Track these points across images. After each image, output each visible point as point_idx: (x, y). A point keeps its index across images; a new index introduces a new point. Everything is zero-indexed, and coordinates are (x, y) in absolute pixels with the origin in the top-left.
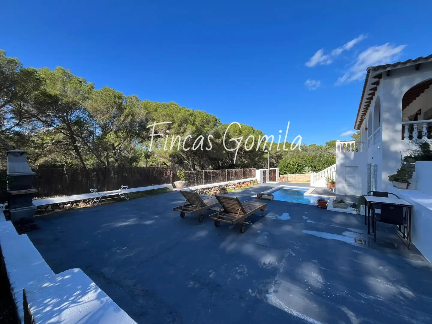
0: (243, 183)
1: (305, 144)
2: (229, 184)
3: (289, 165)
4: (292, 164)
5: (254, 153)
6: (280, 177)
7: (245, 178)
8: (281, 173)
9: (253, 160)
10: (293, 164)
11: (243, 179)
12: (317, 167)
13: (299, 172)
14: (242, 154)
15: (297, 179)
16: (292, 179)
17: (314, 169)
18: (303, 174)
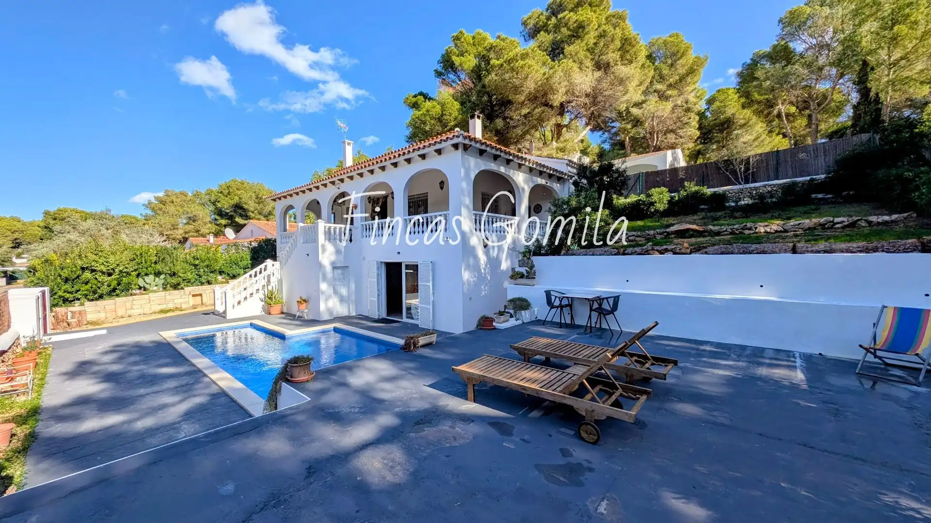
4: (101, 272)
6: (52, 314)
13: (123, 291)
15: (120, 313)
16: (102, 315)
17: (170, 280)
18: (134, 295)
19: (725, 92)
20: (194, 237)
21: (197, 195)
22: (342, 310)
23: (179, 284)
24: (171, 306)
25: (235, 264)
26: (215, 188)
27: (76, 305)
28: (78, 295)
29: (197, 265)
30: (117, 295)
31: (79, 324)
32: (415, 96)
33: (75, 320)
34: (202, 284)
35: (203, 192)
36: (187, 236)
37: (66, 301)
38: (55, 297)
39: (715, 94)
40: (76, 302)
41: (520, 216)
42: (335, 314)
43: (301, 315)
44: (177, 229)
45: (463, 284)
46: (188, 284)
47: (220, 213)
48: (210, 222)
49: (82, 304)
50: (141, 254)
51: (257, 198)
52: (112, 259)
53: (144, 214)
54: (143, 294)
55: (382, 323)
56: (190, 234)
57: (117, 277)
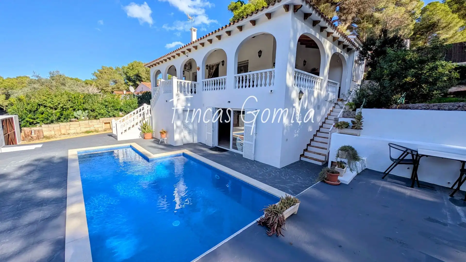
6: (21, 131)
8: (23, 124)
12: (96, 110)
13: (65, 119)
15: (63, 131)
16: (53, 133)
17: (92, 113)
18: (72, 122)
19: (435, 5)
20: (117, 91)
21: (117, 69)
22: (189, 139)
23: (97, 116)
24: (92, 129)
25: (129, 106)
26: (126, 66)
27: (37, 126)
28: (38, 120)
29: (107, 105)
30: (62, 121)
31: (38, 138)
32: (236, 3)
33: (36, 135)
34: (110, 117)
35: (120, 68)
36: (113, 90)
37: (31, 124)
38: (24, 121)
39: (427, 6)
40: (37, 124)
41: (323, 76)
42: (185, 142)
43: (163, 140)
44: (109, 87)
45: (284, 129)
46: (102, 116)
47: (129, 79)
48: (124, 83)
49: (41, 126)
50: (75, 98)
51: (147, 71)
52: (55, 100)
53: (92, 78)
54: (76, 121)
55: (216, 150)
56: (115, 90)
57: (60, 110)
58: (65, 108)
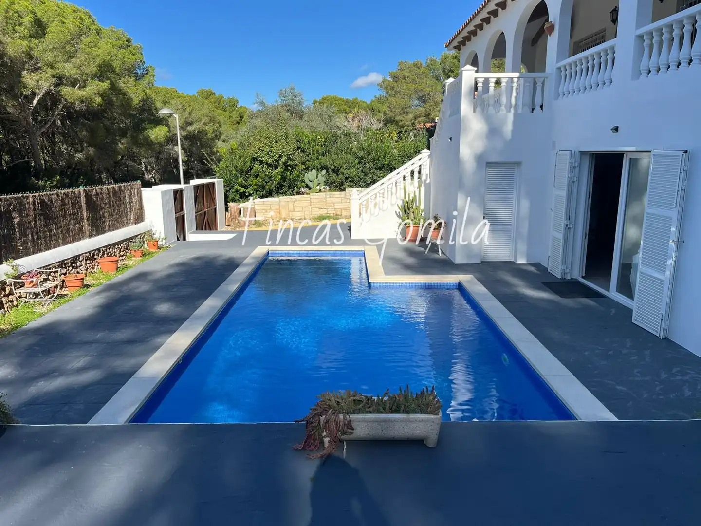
0: (91, 257)
1: (296, 91)
2: (9, 281)
3: (257, 167)
4: (267, 163)
5: (108, 123)
6: (227, 209)
7: (98, 230)
8: (231, 196)
9: (106, 149)
10: (270, 161)
11: (91, 236)
12: (342, 170)
13: (289, 188)
14: (54, 123)
15: (284, 214)
16: (268, 216)
17: (334, 177)
18: (301, 194)
20: (424, 122)
23: (342, 183)
24: (330, 211)
28: (251, 190)
29: (362, 158)
30: (284, 193)
37: (242, 196)
38: (233, 190)
40: (250, 197)
49: (254, 201)
50: (309, 142)
52: (275, 149)
54: (307, 194)
57: (282, 170)
58: (290, 165)
